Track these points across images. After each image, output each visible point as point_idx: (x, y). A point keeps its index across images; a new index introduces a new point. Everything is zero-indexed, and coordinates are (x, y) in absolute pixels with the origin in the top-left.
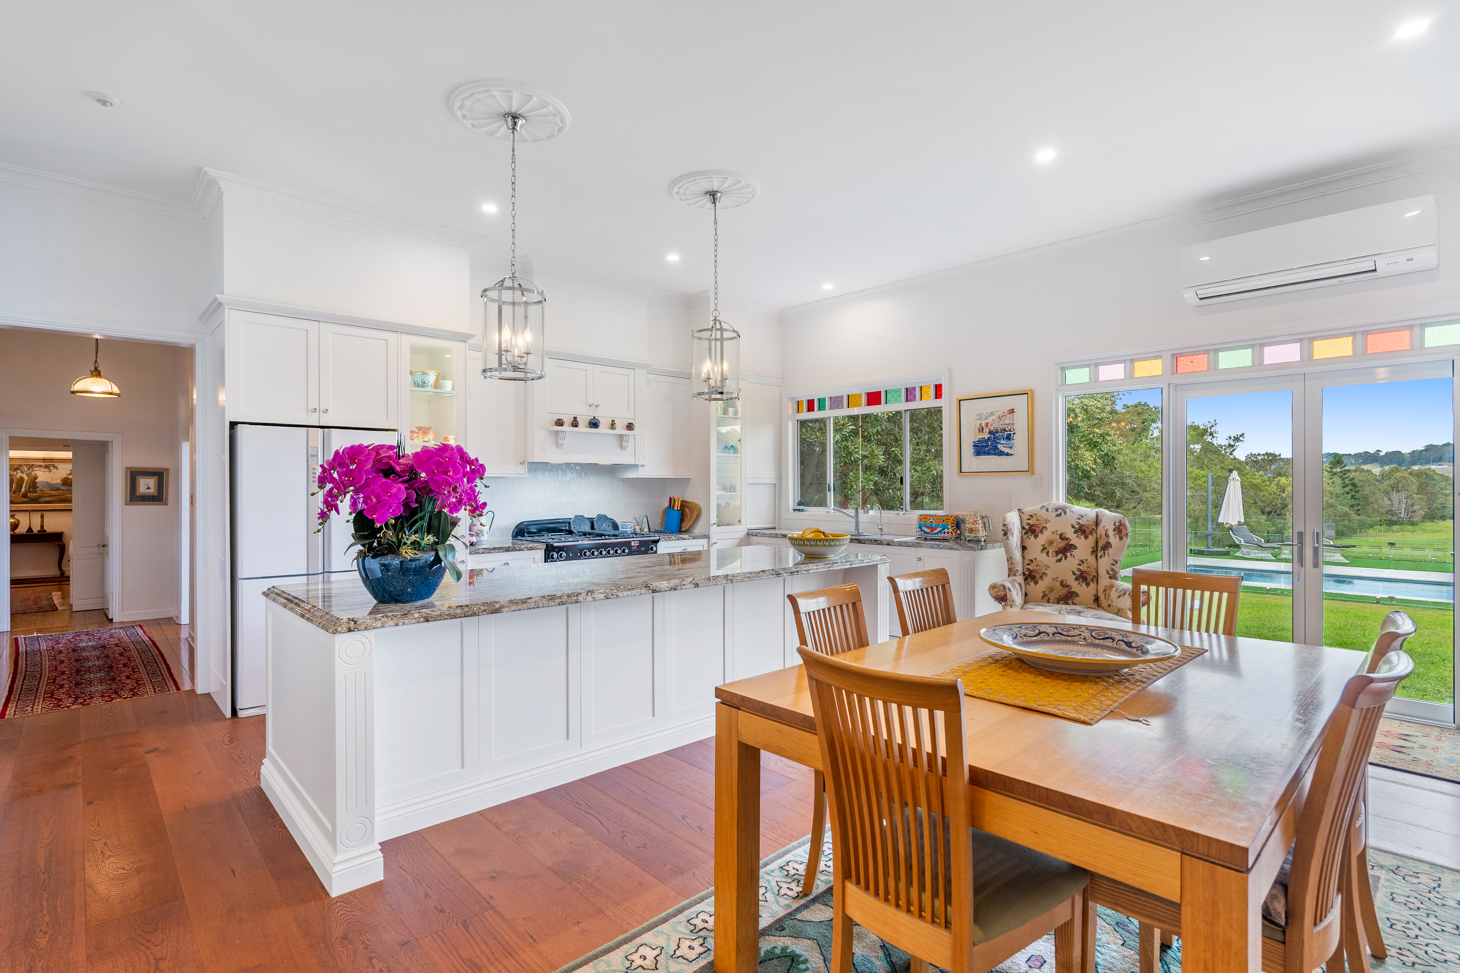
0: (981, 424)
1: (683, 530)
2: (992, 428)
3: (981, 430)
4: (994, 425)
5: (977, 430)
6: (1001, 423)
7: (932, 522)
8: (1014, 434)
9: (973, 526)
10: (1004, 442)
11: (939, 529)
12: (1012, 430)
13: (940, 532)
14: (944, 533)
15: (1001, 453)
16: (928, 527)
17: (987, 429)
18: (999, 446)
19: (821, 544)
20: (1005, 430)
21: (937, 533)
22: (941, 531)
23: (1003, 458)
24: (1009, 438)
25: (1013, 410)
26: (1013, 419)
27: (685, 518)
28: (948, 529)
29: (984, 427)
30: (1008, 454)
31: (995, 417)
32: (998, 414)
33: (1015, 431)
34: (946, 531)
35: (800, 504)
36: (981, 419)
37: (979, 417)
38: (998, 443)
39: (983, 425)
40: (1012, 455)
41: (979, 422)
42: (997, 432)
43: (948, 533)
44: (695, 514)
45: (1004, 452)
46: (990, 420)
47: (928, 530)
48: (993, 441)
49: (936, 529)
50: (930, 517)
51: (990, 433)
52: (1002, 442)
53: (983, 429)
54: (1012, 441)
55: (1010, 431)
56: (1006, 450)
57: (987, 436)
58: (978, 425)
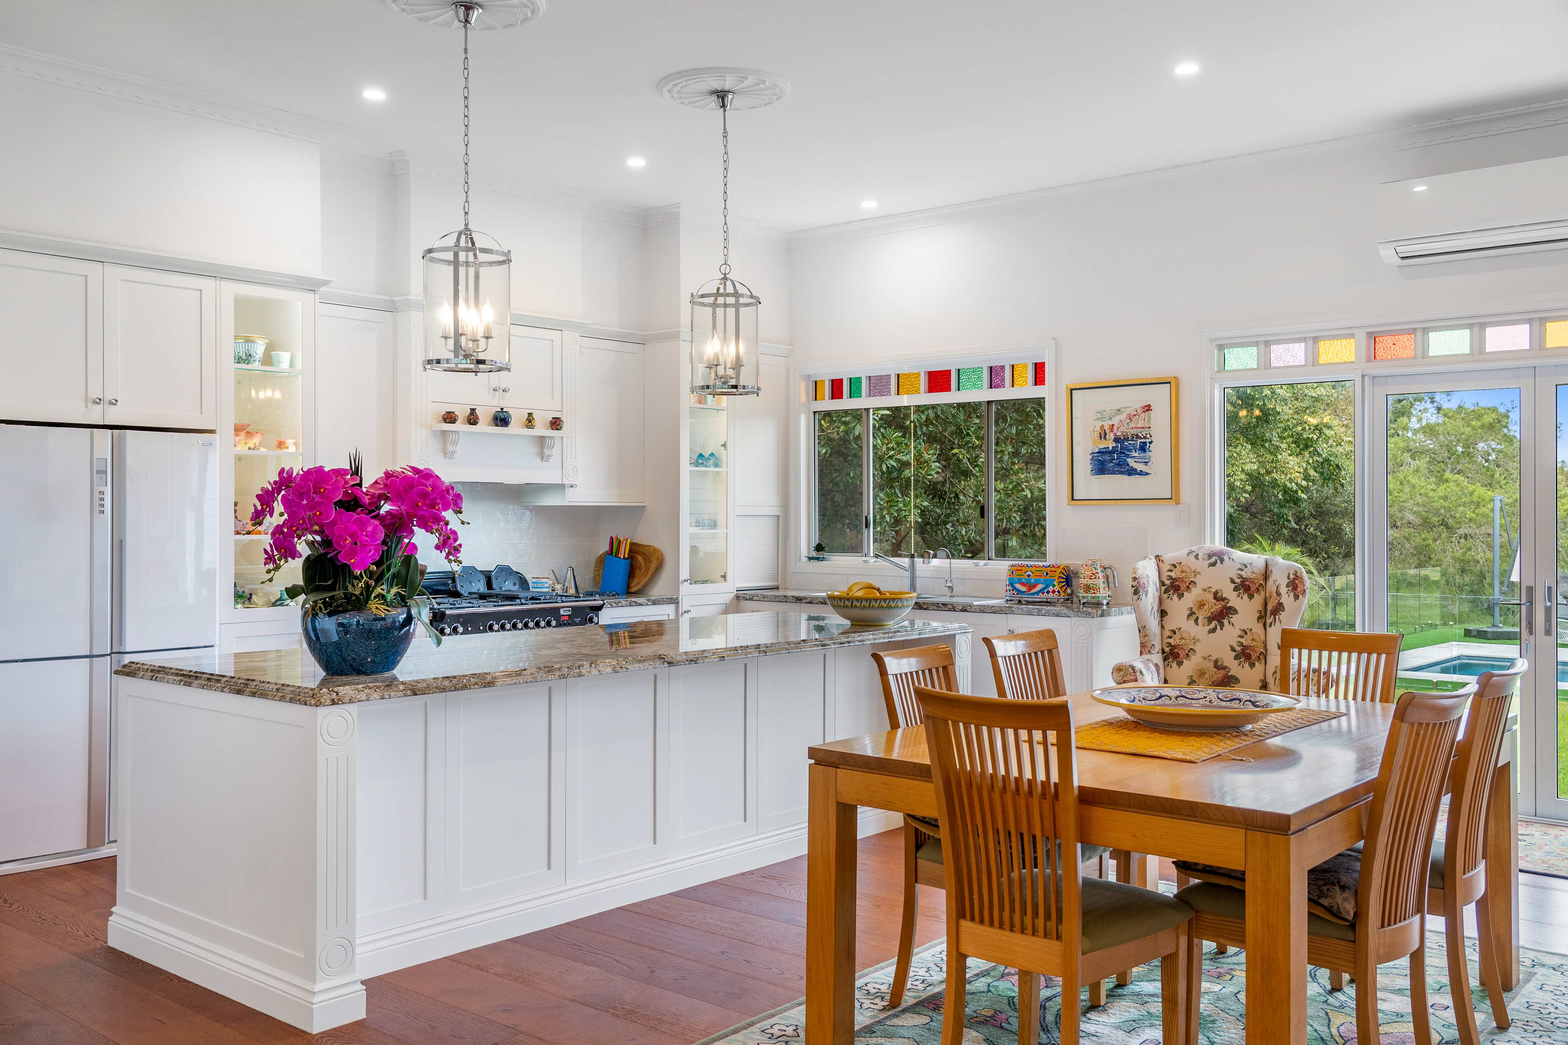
0: (1102, 427)
1: (633, 590)
2: (1119, 434)
3: (1103, 435)
4: (1122, 429)
5: (1097, 435)
6: (1132, 425)
7: (1029, 576)
8: (1151, 443)
9: (1090, 582)
10: (1136, 454)
11: (1039, 587)
12: (1148, 436)
13: (1042, 591)
14: (1048, 592)
15: (1132, 472)
16: (1023, 584)
17: (1112, 434)
18: (1129, 460)
19: (876, 605)
20: (1138, 437)
21: (1038, 593)
22: (1043, 589)
23: (1135, 478)
24: (1143, 448)
25: (1149, 406)
26: (1149, 421)
27: (637, 572)
28: (1054, 586)
29: (1107, 431)
30: (1141, 473)
31: (1123, 416)
32: (1128, 411)
33: (1153, 439)
34: (1051, 589)
35: (819, 548)
36: (1102, 419)
37: (1099, 416)
38: (1128, 456)
39: (1106, 428)
40: (1147, 474)
41: (1100, 423)
42: (1127, 439)
43: (1054, 592)
44: (654, 565)
45: (1135, 470)
46: (1115, 421)
47: (1023, 589)
48: (1121, 453)
49: (1035, 586)
50: (1027, 569)
51: (1116, 440)
52: (1134, 454)
53: (1105, 434)
54: (1148, 453)
55: (1145, 438)
56: (1139, 467)
57: (1111, 445)
58: (1098, 429)
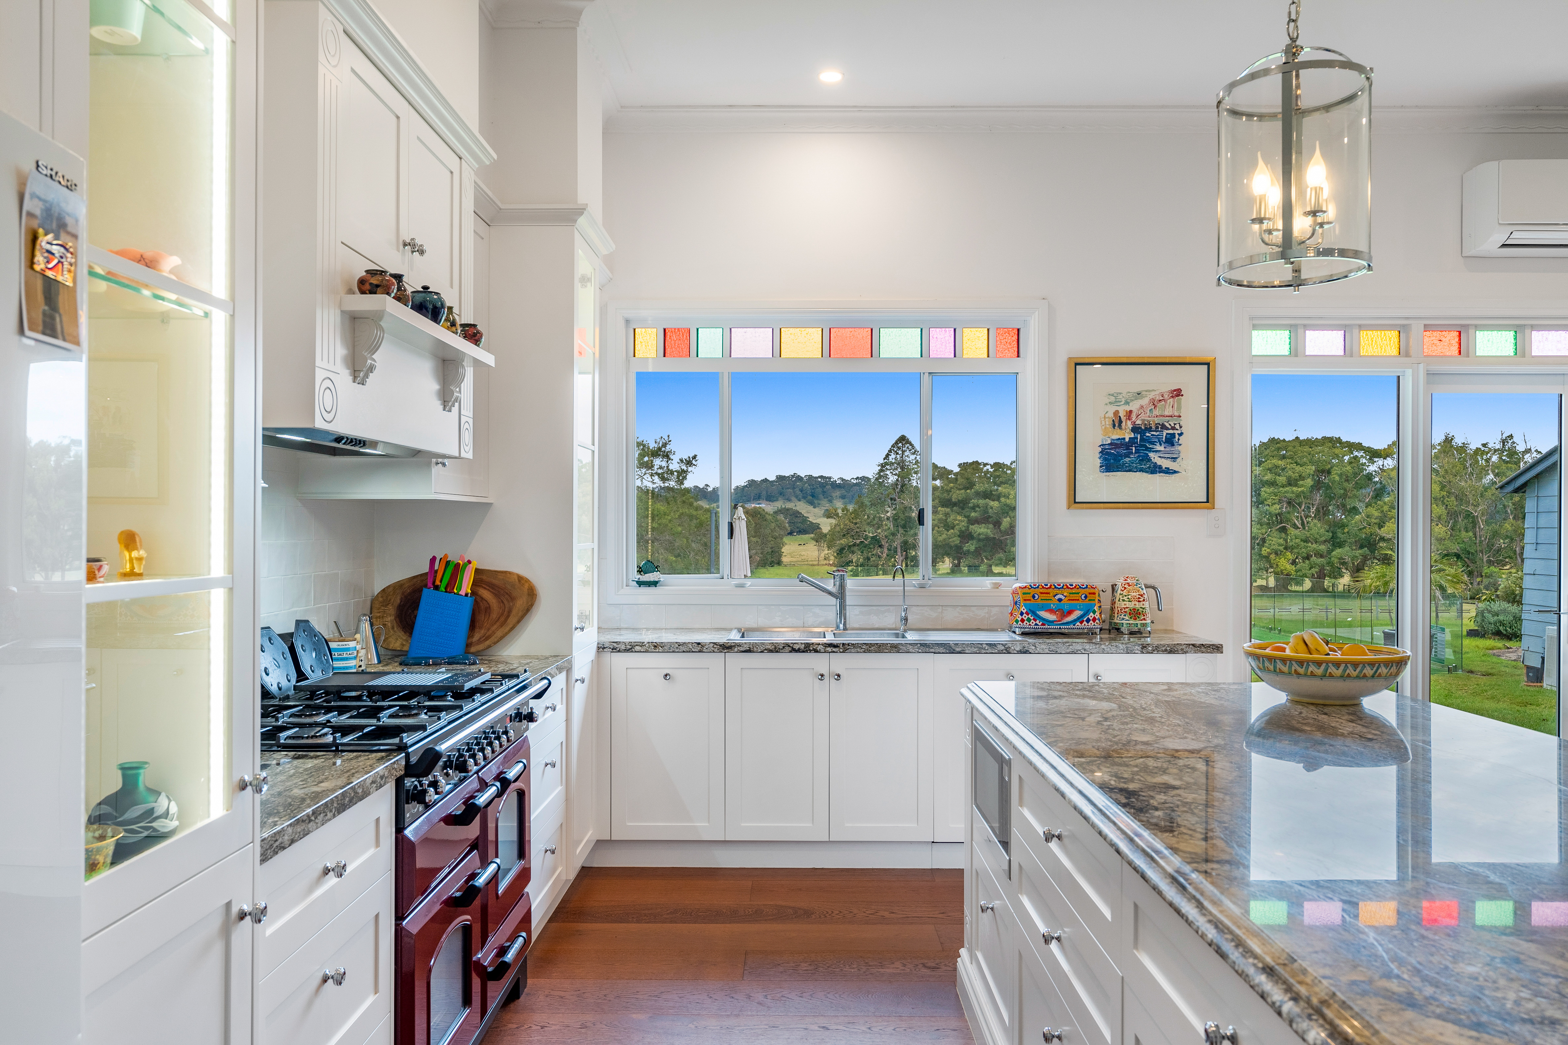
0: (1116, 413)
2: (1139, 422)
3: (1117, 423)
4: (1142, 416)
5: (1109, 423)
6: (1157, 412)
7: (1060, 600)
8: (1181, 434)
9: (1138, 606)
10: (1162, 448)
11: (1077, 614)
12: (1177, 426)
13: (1080, 619)
14: (1088, 621)
15: (1156, 469)
16: (1051, 611)
17: (1129, 423)
18: (1151, 455)
20: (1164, 427)
21: (1067, 623)
22: (1082, 616)
23: (1158, 477)
24: (1170, 441)
25: (1179, 390)
26: (1179, 408)
28: (1094, 612)
29: (1123, 419)
30: (1168, 471)
31: (1145, 401)
32: (1151, 395)
33: (1183, 430)
34: (1091, 616)
36: (1116, 402)
37: (1113, 399)
38: (1150, 450)
39: (1122, 414)
40: (1175, 472)
41: (1113, 409)
42: (1149, 429)
43: (1094, 620)
45: (1160, 467)
46: (1134, 406)
47: (1052, 617)
48: (1141, 446)
49: (1070, 612)
50: (1056, 591)
51: (1135, 429)
52: (1158, 447)
53: (1120, 422)
54: (1177, 448)
55: (1173, 428)
56: (1165, 463)
57: (1128, 436)
58: (1111, 415)
